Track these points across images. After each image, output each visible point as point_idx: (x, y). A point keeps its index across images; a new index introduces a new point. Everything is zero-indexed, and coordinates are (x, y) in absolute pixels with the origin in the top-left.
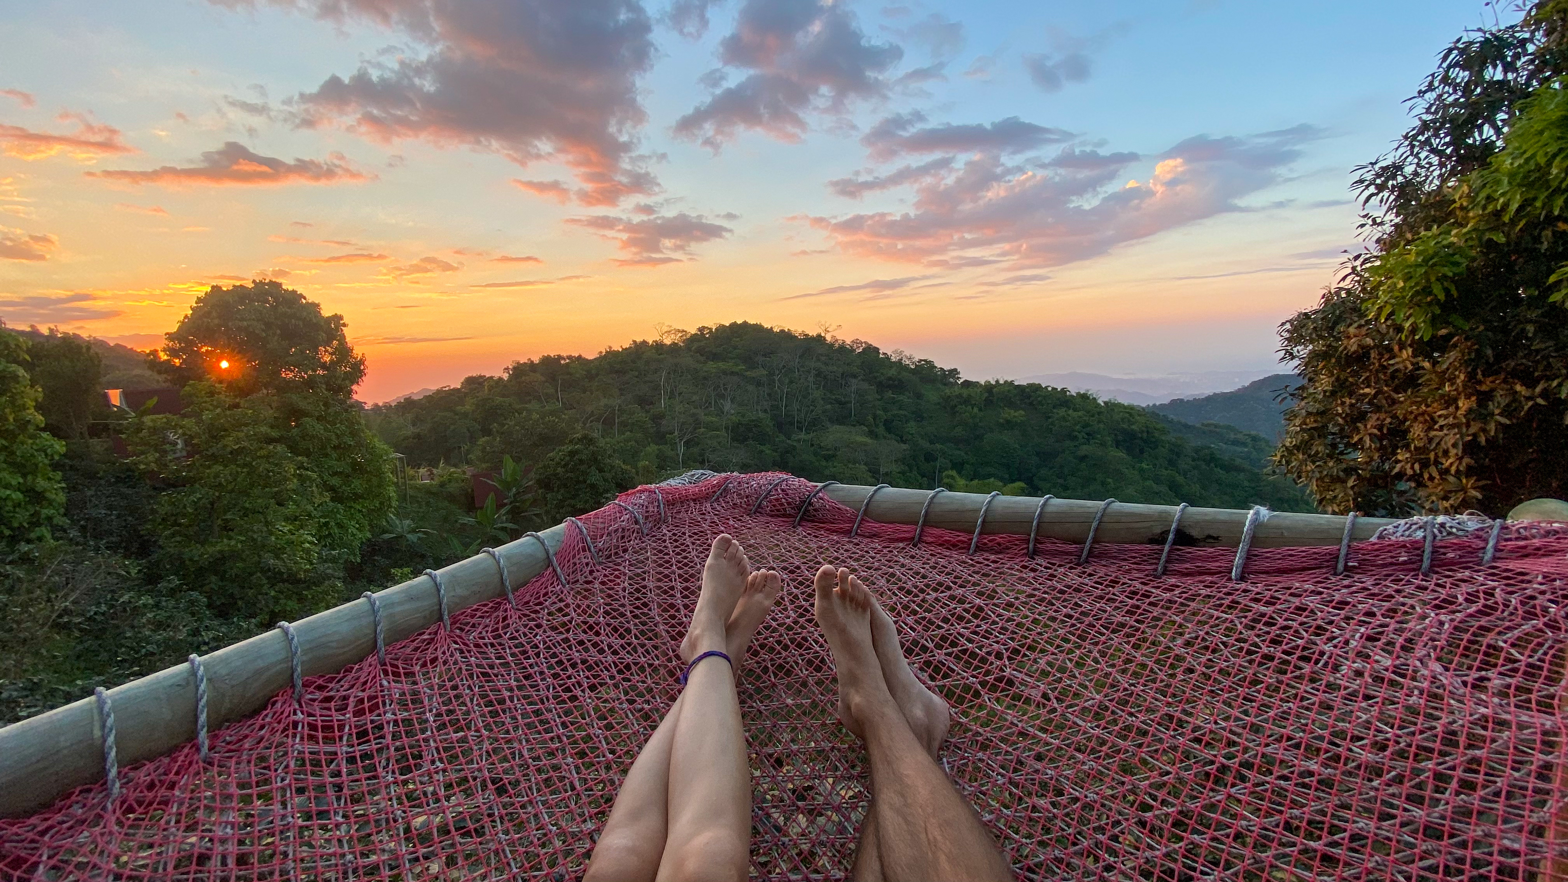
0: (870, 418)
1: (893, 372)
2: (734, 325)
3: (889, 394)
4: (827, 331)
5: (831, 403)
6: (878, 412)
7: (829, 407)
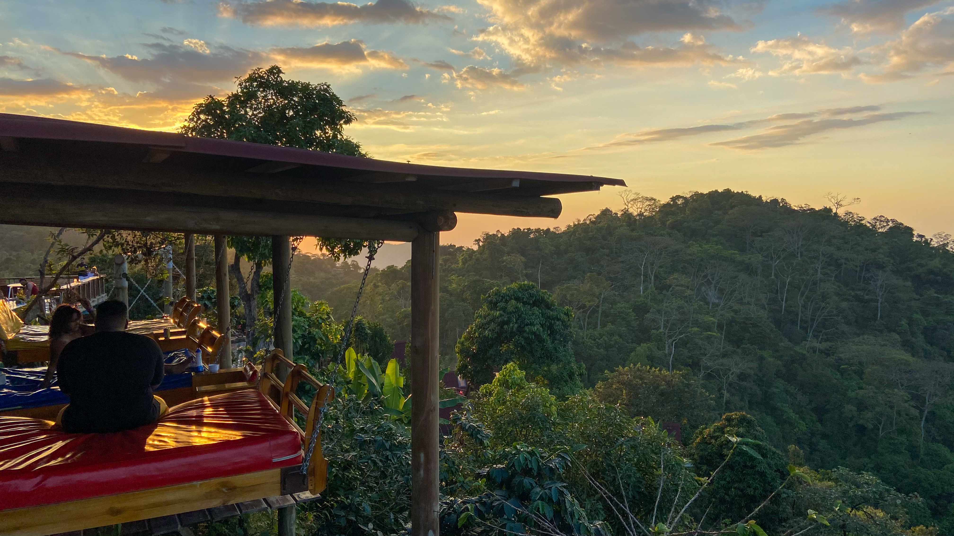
0: (904, 322)
1: (936, 263)
2: (714, 195)
3: (932, 293)
4: (839, 204)
5: (847, 300)
6: (915, 316)
7: (844, 305)
